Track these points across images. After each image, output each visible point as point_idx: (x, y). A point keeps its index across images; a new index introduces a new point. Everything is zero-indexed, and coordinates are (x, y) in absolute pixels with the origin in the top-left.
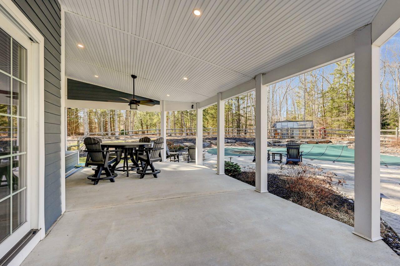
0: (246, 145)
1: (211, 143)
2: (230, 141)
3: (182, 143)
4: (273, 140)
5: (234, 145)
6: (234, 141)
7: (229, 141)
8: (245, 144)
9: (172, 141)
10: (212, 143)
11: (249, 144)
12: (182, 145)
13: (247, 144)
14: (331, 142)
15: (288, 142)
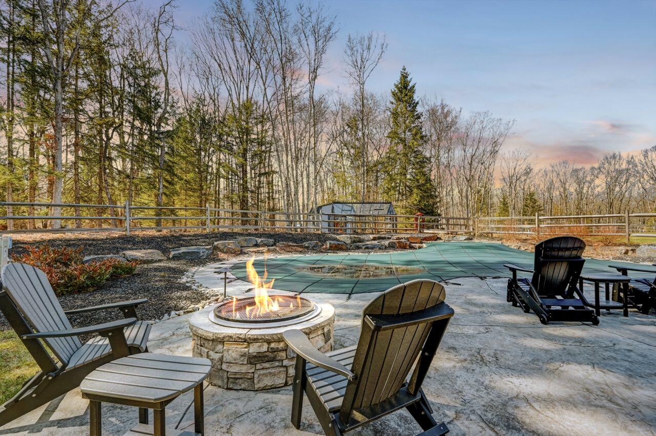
0: (301, 249)
1: (216, 248)
2: (262, 241)
3: (117, 251)
4: (351, 238)
5: (274, 251)
6: (272, 240)
7: (259, 240)
8: (297, 246)
9: (74, 245)
10: (218, 248)
11: (307, 248)
12: (119, 259)
13: (301, 247)
14: (440, 239)
15: (374, 239)
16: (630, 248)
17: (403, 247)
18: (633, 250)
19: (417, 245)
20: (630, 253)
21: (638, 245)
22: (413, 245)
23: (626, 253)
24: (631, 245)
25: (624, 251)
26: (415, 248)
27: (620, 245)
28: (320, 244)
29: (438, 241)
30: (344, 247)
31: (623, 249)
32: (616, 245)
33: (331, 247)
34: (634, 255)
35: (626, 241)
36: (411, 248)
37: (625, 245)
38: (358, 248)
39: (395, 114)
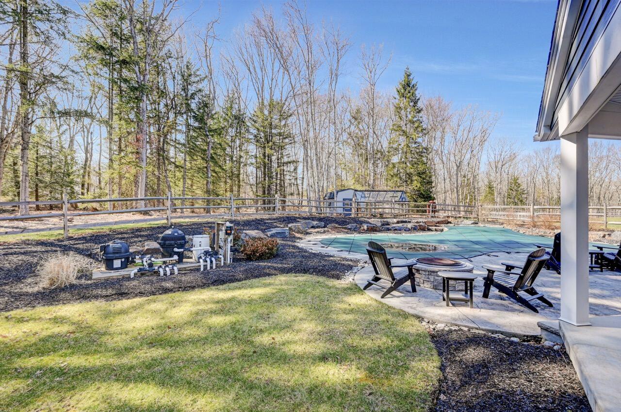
0: (346, 231)
1: (290, 229)
2: (316, 224)
4: (380, 221)
5: (328, 232)
6: (323, 223)
8: (342, 228)
10: (292, 229)
11: (350, 229)
13: (345, 228)
14: (450, 223)
15: (398, 222)
16: (607, 233)
17: (423, 229)
18: (609, 235)
19: (434, 228)
20: (607, 237)
21: (613, 231)
22: (430, 227)
23: (604, 236)
24: (608, 231)
25: (602, 235)
26: (432, 231)
27: (600, 230)
28: (358, 226)
29: (449, 225)
30: (377, 229)
31: (601, 233)
32: (596, 230)
33: (368, 229)
34: (610, 238)
35: (604, 227)
36: (429, 230)
37: (603, 230)
38: (388, 230)
39: (398, 109)
